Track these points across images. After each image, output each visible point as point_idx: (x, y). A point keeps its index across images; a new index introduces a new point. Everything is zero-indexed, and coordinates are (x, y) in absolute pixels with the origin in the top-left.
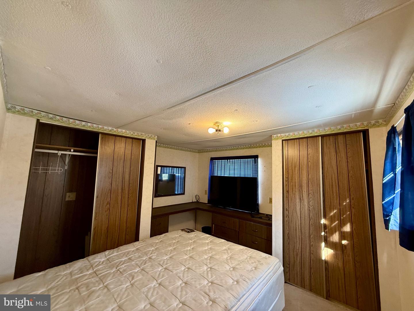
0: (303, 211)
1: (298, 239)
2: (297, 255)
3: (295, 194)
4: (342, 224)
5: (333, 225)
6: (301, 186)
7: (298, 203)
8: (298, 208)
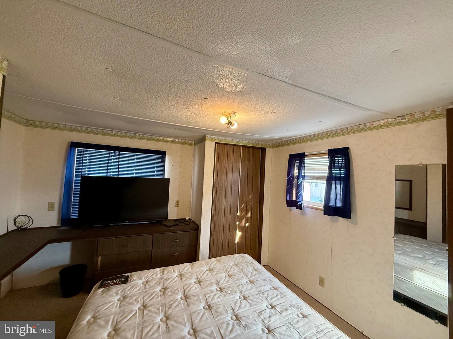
0: (226, 208)
1: (221, 234)
2: (219, 247)
3: (221, 194)
4: (247, 213)
5: (243, 214)
6: (226, 187)
7: (223, 202)
8: (223, 206)
